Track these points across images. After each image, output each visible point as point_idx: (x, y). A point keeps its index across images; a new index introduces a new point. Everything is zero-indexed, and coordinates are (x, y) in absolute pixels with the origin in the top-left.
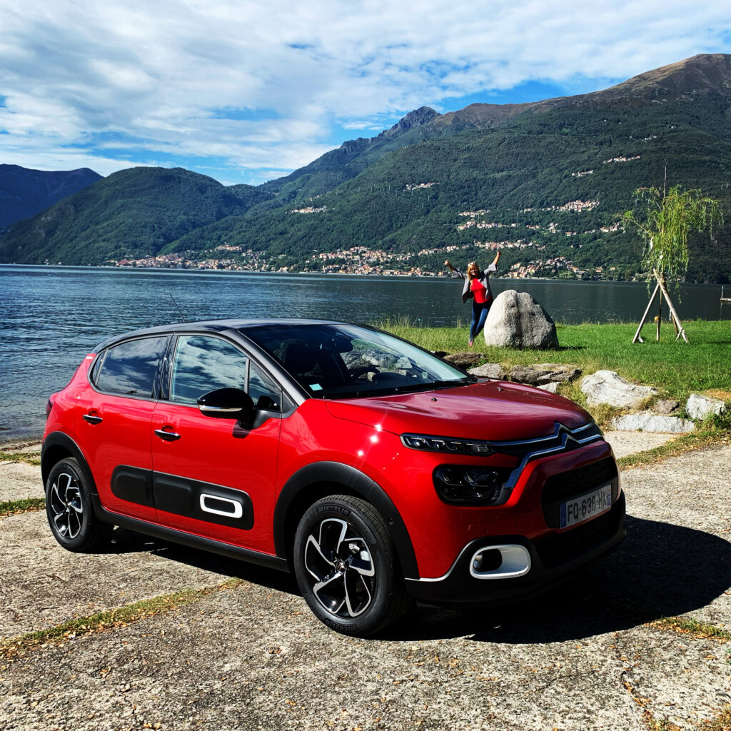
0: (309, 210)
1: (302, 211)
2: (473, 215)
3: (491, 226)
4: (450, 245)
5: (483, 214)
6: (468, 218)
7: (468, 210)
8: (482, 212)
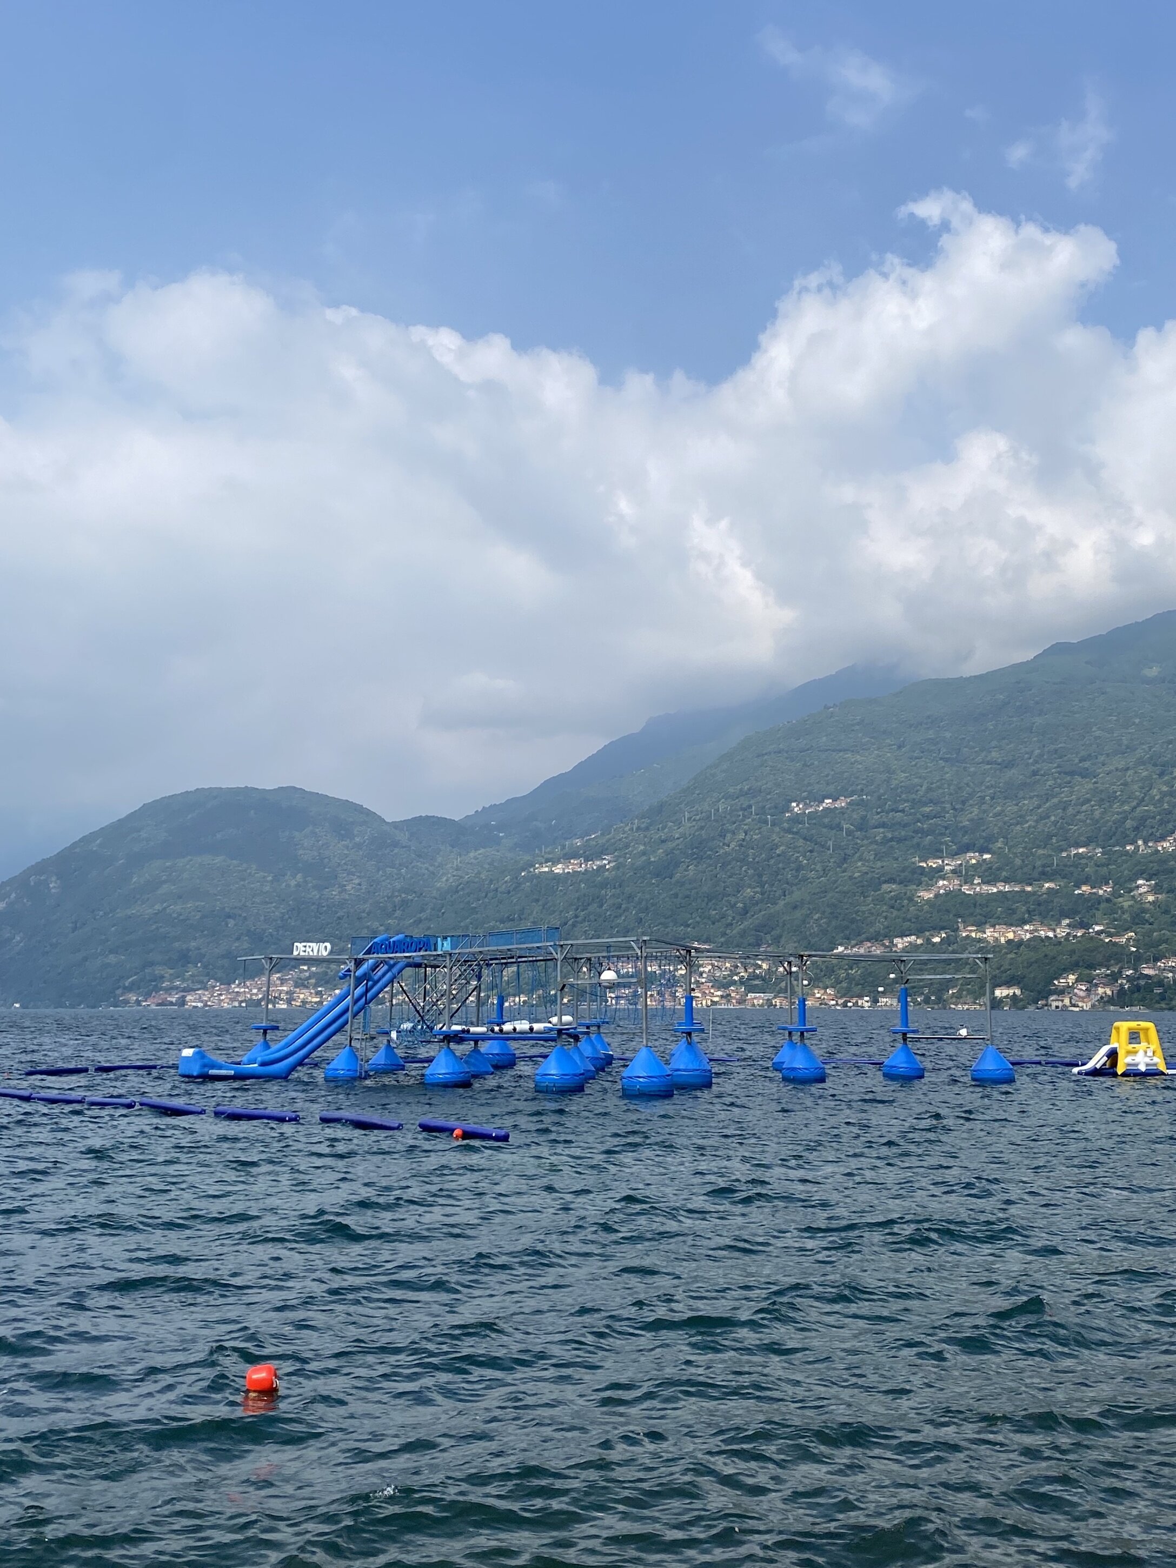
0: (574, 866)
1: (558, 869)
2: (950, 865)
3: (995, 890)
4: (902, 935)
5: (974, 861)
6: (938, 873)
7: (937, 854)
8: (973, 858)
